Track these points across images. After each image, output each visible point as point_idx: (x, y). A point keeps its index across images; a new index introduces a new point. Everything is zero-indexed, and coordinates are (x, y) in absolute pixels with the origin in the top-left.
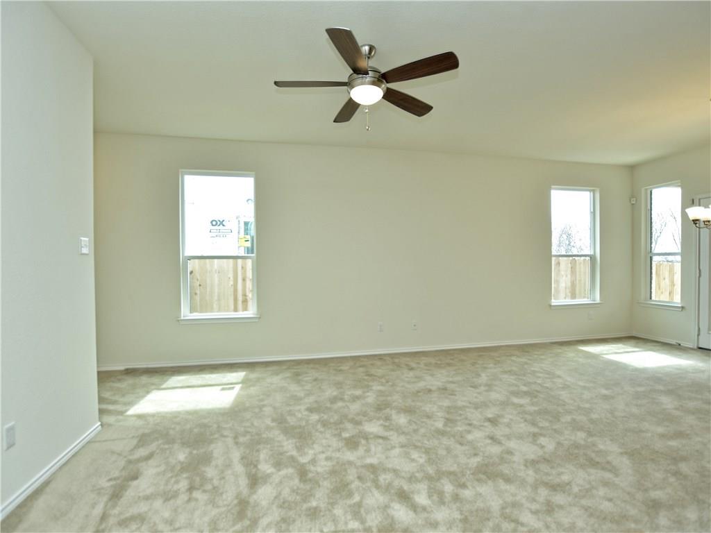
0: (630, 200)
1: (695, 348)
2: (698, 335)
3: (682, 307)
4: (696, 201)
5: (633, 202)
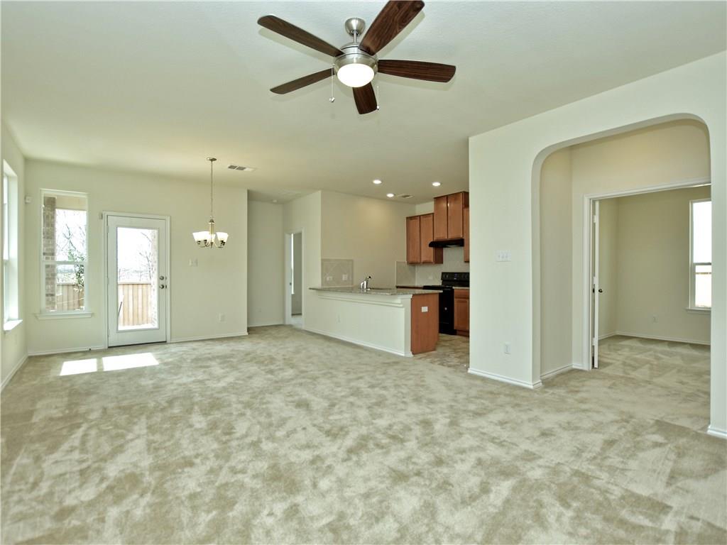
0: (25, 198)
1: (107, 347)
2: (108, 336)
3: (92, 314)
4: (105, 216)
5: (27, 201)
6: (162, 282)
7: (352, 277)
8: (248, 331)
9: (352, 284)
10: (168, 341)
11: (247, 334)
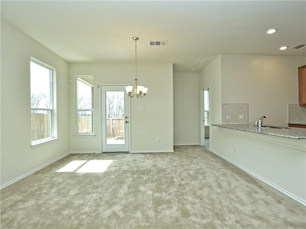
0: (68, 81)
1: (101, 152)
2: (102, 147)
3: (95, 135)
4: (100, 86)
5: (69, 82)
6: (127, 120)
7: (248, 117)
8: (174, 149)
9: (248, 121)
10: (130, 152)
11: (173, 151)
